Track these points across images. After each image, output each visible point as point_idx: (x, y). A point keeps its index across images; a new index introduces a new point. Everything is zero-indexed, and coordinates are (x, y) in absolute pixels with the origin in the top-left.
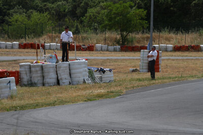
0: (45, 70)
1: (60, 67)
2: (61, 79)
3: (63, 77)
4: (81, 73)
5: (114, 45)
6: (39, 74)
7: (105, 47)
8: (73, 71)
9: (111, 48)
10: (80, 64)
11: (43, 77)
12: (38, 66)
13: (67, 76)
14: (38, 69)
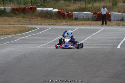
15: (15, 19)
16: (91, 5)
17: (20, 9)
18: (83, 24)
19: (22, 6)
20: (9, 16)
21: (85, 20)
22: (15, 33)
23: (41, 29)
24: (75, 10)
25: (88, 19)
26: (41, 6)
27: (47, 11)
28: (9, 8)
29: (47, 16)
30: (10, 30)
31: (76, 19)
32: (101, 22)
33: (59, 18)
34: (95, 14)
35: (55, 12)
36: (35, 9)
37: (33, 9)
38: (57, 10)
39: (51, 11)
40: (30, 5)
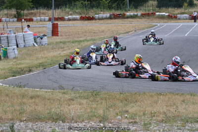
0: (9, 38)
1: (18, 37)
2: (19, 44)
3: (20, 42)
4: (30, 40)
5: (13, 18)
6: (6, 41)
7: (8, 19)
8: (26, 39)
9: (11, 20)
10: (30, 34)
11: (8, 43)
12: (5, 36)
13: (23, 42)
14: (5, 38)
15: (144, 20)
16: (187, 11)
17: (146, 14)
18: (183, 22)
19: (147, 12)
20: (140, 18)
21: (185, 19)
22: (147, 28)
23: (161, 26)
24: (178, 14)
25: (186, 19)
26: (158, 12)
27: (162, 15)
28: (139, 14)
29: (162, 17)
30: (143, 26)
31: (179, 19)
32: (193, 20)
33: (169, 19)
34: (190, 15)
35: (167, 15)
36: (155, 14)
37: (153, 14)
38: (168, 14)
39: (164, 15)
40: (151, 12)
